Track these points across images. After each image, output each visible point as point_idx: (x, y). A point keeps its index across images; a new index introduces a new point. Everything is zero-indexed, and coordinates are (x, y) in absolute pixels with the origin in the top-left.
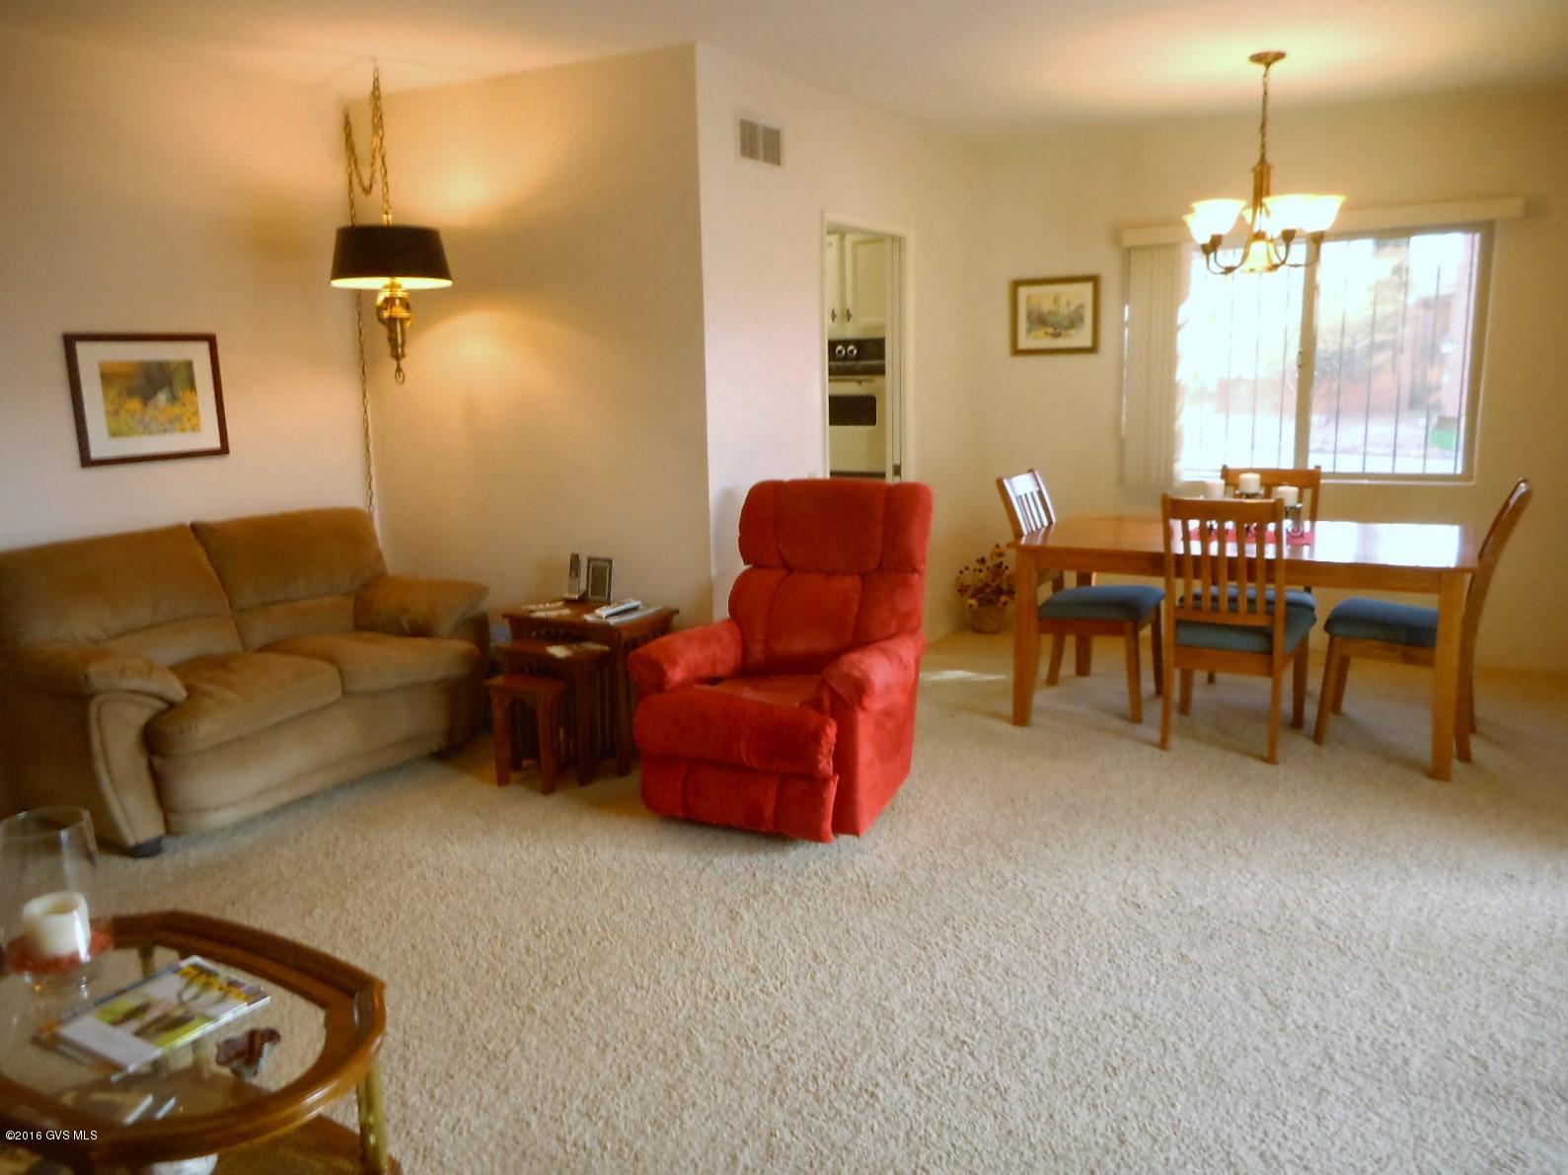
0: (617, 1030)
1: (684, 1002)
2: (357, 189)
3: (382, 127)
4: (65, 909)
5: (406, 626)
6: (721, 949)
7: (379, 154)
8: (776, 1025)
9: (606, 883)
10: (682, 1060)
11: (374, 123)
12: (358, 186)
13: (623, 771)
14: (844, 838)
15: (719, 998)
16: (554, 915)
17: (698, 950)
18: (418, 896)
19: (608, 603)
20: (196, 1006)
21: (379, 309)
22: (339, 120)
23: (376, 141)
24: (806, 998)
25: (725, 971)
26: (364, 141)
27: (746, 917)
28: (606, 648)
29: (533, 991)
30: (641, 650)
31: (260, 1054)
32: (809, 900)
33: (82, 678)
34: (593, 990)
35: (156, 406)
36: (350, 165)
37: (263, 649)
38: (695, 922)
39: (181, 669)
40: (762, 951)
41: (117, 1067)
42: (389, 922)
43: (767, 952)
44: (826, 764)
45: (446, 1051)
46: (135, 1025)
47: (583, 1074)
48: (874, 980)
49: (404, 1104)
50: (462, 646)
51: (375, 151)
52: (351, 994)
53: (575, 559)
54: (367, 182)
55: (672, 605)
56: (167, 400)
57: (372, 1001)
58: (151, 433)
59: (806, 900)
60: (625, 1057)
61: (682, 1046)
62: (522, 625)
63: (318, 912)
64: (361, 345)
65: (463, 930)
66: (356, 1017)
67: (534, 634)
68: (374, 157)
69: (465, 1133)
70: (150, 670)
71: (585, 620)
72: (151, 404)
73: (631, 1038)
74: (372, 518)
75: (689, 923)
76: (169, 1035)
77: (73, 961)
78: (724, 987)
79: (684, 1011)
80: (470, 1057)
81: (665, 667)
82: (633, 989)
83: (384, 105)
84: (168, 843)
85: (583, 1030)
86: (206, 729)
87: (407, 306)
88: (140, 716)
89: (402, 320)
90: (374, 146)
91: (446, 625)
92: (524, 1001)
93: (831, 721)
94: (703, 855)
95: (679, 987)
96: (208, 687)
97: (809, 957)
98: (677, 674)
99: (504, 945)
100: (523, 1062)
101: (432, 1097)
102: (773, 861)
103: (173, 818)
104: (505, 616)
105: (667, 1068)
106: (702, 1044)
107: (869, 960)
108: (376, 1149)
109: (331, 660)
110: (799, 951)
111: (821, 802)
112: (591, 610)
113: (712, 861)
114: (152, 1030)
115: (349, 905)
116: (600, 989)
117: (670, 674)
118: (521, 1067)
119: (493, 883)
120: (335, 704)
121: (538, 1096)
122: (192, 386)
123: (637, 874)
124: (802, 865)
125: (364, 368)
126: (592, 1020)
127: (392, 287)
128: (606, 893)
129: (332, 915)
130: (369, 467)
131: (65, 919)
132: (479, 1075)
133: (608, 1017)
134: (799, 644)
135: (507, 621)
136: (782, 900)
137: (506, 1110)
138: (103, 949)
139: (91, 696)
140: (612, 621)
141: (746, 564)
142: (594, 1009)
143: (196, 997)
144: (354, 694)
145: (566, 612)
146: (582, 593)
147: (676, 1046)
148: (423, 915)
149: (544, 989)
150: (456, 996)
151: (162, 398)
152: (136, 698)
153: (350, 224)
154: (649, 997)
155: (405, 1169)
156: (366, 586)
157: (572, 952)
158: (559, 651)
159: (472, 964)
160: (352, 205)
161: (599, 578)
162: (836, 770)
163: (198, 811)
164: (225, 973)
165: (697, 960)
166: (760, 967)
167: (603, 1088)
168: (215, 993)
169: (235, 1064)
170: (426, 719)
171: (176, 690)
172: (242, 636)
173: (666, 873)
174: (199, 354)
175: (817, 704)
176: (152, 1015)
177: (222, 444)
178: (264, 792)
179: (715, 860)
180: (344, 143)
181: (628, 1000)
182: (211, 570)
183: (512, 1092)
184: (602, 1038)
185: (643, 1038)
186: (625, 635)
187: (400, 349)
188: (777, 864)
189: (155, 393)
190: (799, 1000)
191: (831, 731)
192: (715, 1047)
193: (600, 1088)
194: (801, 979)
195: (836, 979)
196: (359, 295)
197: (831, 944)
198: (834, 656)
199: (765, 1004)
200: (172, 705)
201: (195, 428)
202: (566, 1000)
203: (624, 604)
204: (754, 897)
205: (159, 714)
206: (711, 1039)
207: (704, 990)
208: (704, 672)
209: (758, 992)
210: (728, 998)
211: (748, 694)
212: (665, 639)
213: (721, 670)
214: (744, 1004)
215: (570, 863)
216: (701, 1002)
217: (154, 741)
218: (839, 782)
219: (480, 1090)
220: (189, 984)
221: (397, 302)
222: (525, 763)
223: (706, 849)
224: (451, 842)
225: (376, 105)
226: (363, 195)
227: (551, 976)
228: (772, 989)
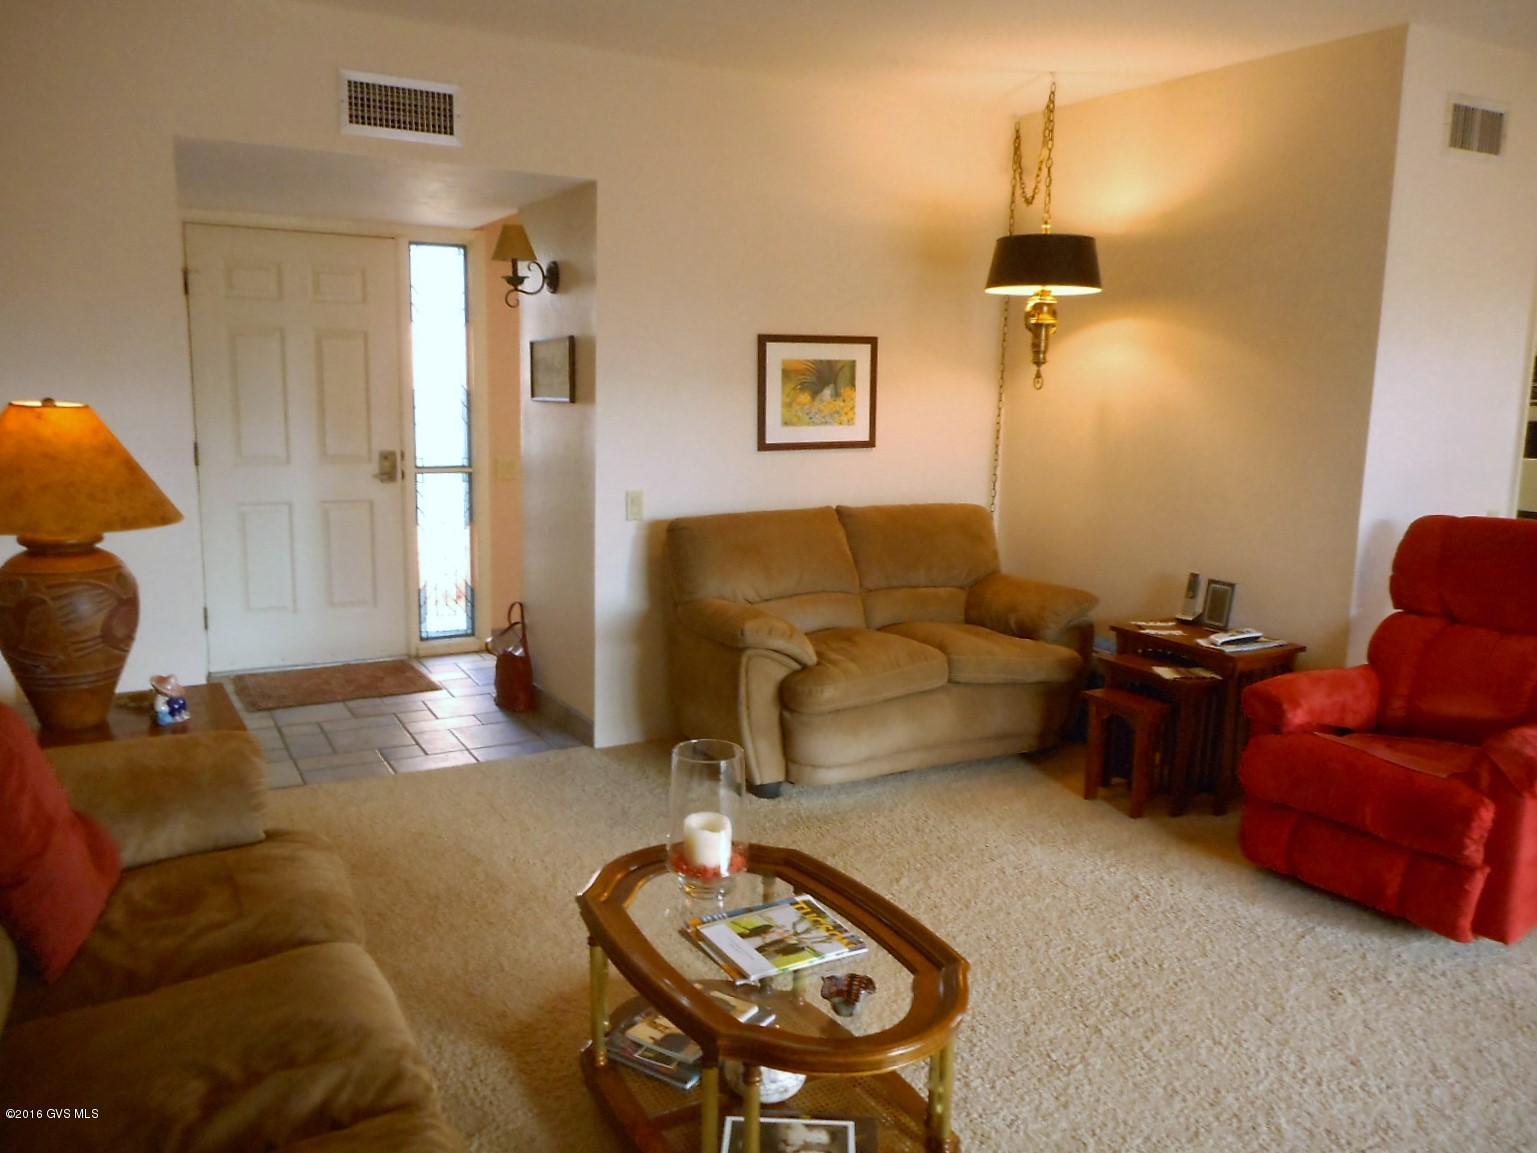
0: (1189, 1080)
1: (1267, 1074)
2: (1020, 200)
3: (1051, 139)
4: (714, 828)
5: (1013, 626)
6: (1316, 1028)
7: (1046, 165)
8: (1376, 1132)
9: (1190, 923)
10: (1259, 1134)
11: (1045, 136)
12: (1020, 197)
13: (1219, 810)
14: (1486, 942)
15: (1309, 1081)
16: (1131, 943)
17: (1289, 1021)
18: (997, 889)
19: (1224, 630)
20: (807, 939)
21: (1029, 315)
22: (1010, 135)
23: (1045, 153)
24: (1416, 1113)
25: (1319, 1052)
26: (1031, 152)
27: (1350, 1000)
28: (1220, 678)
29: (1102, 1013)
30: (1259, 685)
31: (857, 999)
32: (1432, 1001)
33: (739, 633)
34: (1166, 1029)
35: (822, 401)
36: (1015, 178)
37: (882, 629)
38: (1288, 990)
39: (817, 636)
40: (1367, 1045)
41: (744, 976)
42: (967, 907)
43: (1372, 1046)
44: (1475, 852)
45: (1011, 1046)
46: (758, 941)
47: (1147, 1113)
48: (1509, 1117)
49: (967, 1085)
50: (1066, 652)
51: (1041, 162)
52: (938, 966)
53: (1194, 579)
54: (1029, 194)
55: (1300, 642)
56: (832, 396)
57: (957, 978)
58: (814, 424)
59: (1428, 1000)
60: (1194, 1111)
61: (1261, 1120)
62: (1130, 639)
63: (904, 881)
64: (1004, 349)
65: (1037, 934)
66: (941, 989)
67: (1140, 651)
68: (1040, 169)
69: (1021, 1133)
70: (791, 634)
71: (1198, 644)
72: (818, 398)
73: (1202, 1093)
74: (992, 518)
75: (1281, 989)
76: (786, 958)
77: (716, 873)
78: (1316, 1071)
79: (1266, 1083)
80: (1034, 1060)
81: (1285, 706)
82: (1209, 1042)
83: (1057, 116)
84: (786, 788)
85: (1152, 1069)
86: (829, 694)
87: (1054, 313)
88: (778, 672)
89: (1048, 326)
90: (1042, 158)
91: (1052, 629)
92: (1092, 1021)
93: (1487, 801)
94: (1305, 919)
95: (1262, 1055)
96: (833, 656)
97: (1425, 1068)
98: (1298, 717)
99: (1076, 959)
100: (1085, 1081)
101: (993, 1087)
102: (1390, 948)
103: (793, 768)
104: (1113, 628)
105: (1240, 1137)
106: (1284, 1126)
107: (1506, 1093)
108: (941, 1120)
109: (942, 648)
110: (1414, 1057)
111: (1462, 893)
112: (1205, 635)
113: (1313, 928)
114: (772, 949)
115: (932, 882)
116: (1173, 1031)
117: (1290, 715)
118: (1082, 1085)
119: (1071, 894)
120: (941, 689)
121: (1098, 1120)
122: (853, 385)
123: (1225, 922)
124: (1426, 960)
125: (1004, 371)
126: (1162, 1062)
127: (1043, 294)
128: (1189, 934)
129: (917, 887)
130: (995, 467)
131: (715, 836)
132: (1039, 1080)
133: (1179, 1063)
134: (1453, 707)
135: (1113, 634)
136: (1397, 994)
137: (1064, 1125)
138: (739, 870)
139: (741, 650)
140: (1229, 649)
141: (1396, 606)
142: (1165, 1051)
143: (807, 931)
144: (958, 683)
145: (1177, 633)
146: (1196, 615)
147: (1253, 1118)
148: (1000, 909)
149: (1113, 1014)
150: (1025, 996)
151: (827, 392)
152: (776, 655)
153: (1008, 234)
154: (1227, 1056)
155: (963, 1148)
156: (978, 582)
157: (1146, 985)
158: (1166, 673)
159: (1043, 969)
160: (1012, 217)
161: (1219, 602)
162: (1487, 860)
163: (814, 766)
164: (833, 917)
165: (1287, 1032)
166: (1363, 1062)
167: (1168, 1136)
168: (822, 933)
169: (836, 1000)
170: (1020, 718)
171: (810, 656)
172: (867, 613)
173: (1259, 929)
174: (860, 354)
175: (1470, 778)
176: (770, 938)
177: (871, 437)
178: (869, 760)
179: (1319, 929)
180: (1012, 155)
181: (1203, 1052)
182: (848, 552)
183: (1072, 1108)
184: (1171, 1083)
185: (1217, 1097)
186: (1241, 666)
187: (1041, 356)
188: (1394, 951)
189: (821, 390)
190: (1408, 1112)
191: (1487, 815)
192: (1299, 1132)
193: (1164, 1135)
194: (1413, 1089)
195: (1459, 1102)
196: (1007, 301)
197: (1456, 1060)
198: (1501, 727)
199: (1366, 1103)
200: (804, 667)
201: (850, 422)
202: (1136, 1033)
203: (1243, 633)
204: (1361, 980)
205: (795, 673)
206: (1294, 1122)
207: (1292, 1067)
208: (1328, 720)
209: (1357, 1088)
210: (1319, 1084)
211: (1381, 752)
212: (1288, 676)
213: (1350, 721)
214: (1339, 1097)
215: (1152, 893)
216: (1287, 1079)
217: (788, 697)
218: (1489, 875)
219: (1040, 1095)
220: (802, 918)
221: (1045, 309)
222: (1116, 780)
223: (1307, 914)
224: (1034, 844)
225: (1049, 119)
226: (1025, 205)
227: (1123, 1004)
228: (1374, 1090)
